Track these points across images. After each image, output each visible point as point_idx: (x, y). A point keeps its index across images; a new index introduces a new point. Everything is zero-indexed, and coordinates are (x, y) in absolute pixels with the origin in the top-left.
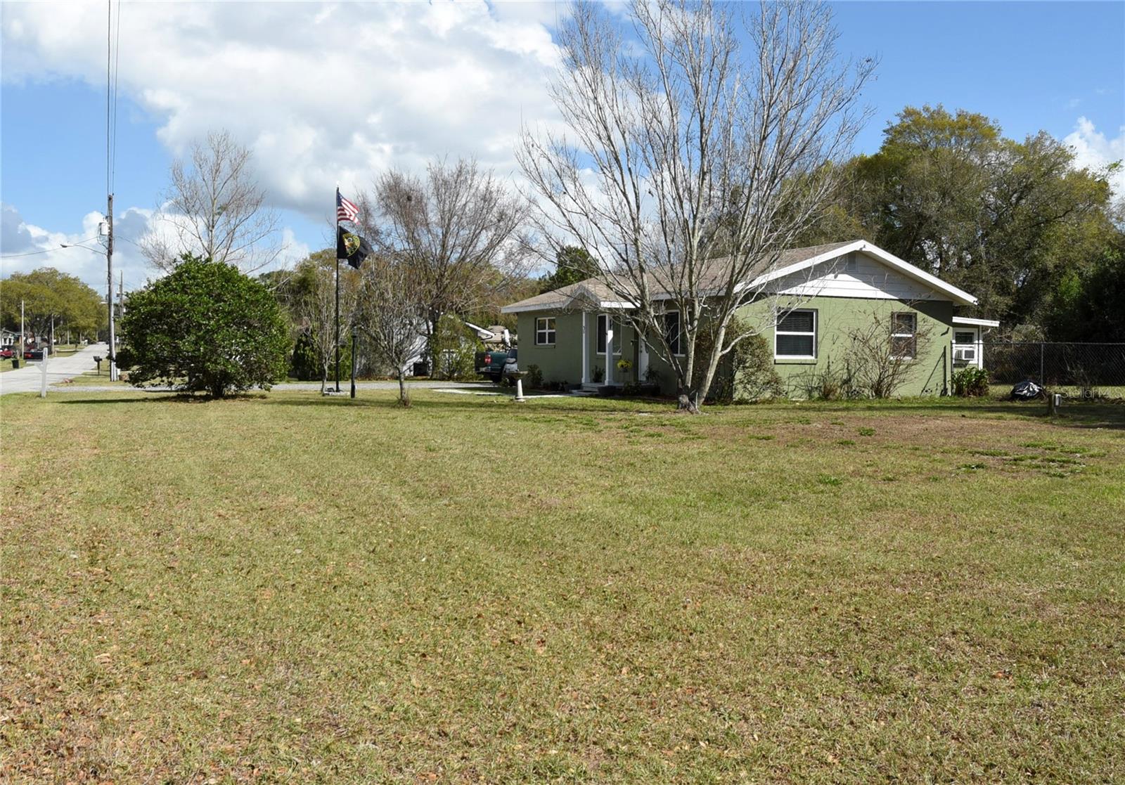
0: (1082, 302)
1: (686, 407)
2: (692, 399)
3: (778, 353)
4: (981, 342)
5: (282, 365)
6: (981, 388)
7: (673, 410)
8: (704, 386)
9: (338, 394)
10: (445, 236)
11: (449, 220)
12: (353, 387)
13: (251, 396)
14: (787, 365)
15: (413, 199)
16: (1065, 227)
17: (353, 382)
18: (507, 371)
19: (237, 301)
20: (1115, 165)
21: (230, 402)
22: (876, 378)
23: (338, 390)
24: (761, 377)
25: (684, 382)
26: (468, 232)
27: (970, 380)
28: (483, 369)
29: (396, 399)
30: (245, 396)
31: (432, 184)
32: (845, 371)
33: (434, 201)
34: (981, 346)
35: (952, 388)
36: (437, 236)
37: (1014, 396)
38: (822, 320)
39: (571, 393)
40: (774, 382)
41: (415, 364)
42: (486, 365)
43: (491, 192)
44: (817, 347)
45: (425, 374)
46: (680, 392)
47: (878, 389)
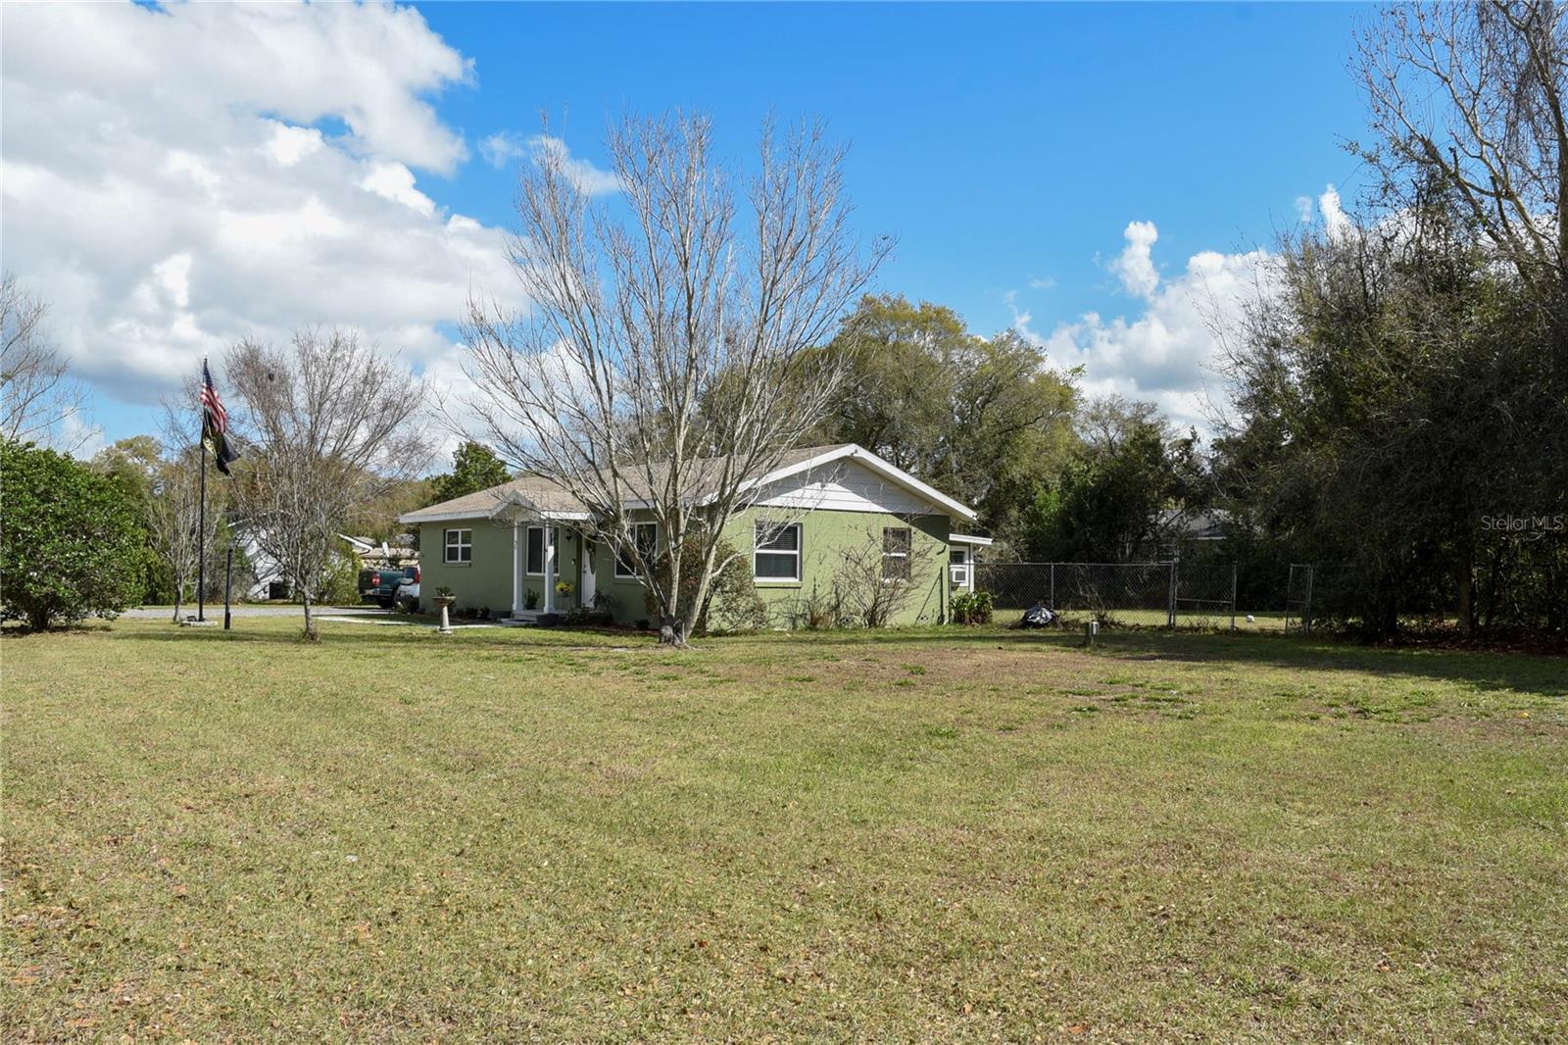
0: (1063, 516)
1: (669, 641)
2: (677, 631)
3: (759, 574)
4: (972, 562)
5: (135, 588)
6: (985, 614)
7: (654, 644)
8: (693, 615)
9: (203, 623)
10: (314, 424)
11: (320, 405)
12: (228, 616)
13: (89, 629)
14: (770, 589)
15: (276, 377)
16: (1033, 435)
17: (227, 609)
18: (402, 595)
19: (74, 501)
20: (1078, 370)
21: (59, 636)
22: (869, 603)
23: (201, 619)
24: (743, 604)
25: (667, 610)
26: (344, 421)
27: (972, 605)
28: (370, 592)
29: (298, 631)
30: (78, 627)
31: (299, 360)
32: (834, 595)
33: (301, 380)
34: (972, 567)
35: (950, 614)
36: (304, 424)
37: (1025, 624)
38: (807, 537)
39: (500, 622)
40: (759, 609)
41: (271, 584)
42: (373, 586)
43: (374, 374)
44: (801, 568)
45: (285, 596)
46: (662, 622)
47: (873, 618)
